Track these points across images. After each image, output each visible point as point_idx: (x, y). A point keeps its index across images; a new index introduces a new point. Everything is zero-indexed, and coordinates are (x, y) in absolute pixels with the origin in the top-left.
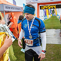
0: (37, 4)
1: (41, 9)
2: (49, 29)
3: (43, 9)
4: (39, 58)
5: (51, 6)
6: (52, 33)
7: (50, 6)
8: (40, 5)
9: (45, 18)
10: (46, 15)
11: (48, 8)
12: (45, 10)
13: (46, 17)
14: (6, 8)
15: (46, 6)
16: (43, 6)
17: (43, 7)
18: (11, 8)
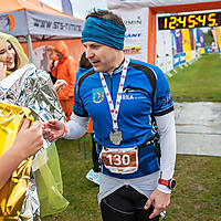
0: (147, 9)
1: (161, 28)
2: (192, 101)
3: (168, 28)
4: (146, 208)
5: (199, 19)
6: (202, 118)
7: (197, 16)
8: (158, 15)
9: (177, 60)
10: (180, 49)
11: (188, 24)
12: (177, 31)
13: (183, 58)
14: (36, 25)
15: (182, 17)
16: (168, 18)
17: (169, 21)
18: (52, 25)
